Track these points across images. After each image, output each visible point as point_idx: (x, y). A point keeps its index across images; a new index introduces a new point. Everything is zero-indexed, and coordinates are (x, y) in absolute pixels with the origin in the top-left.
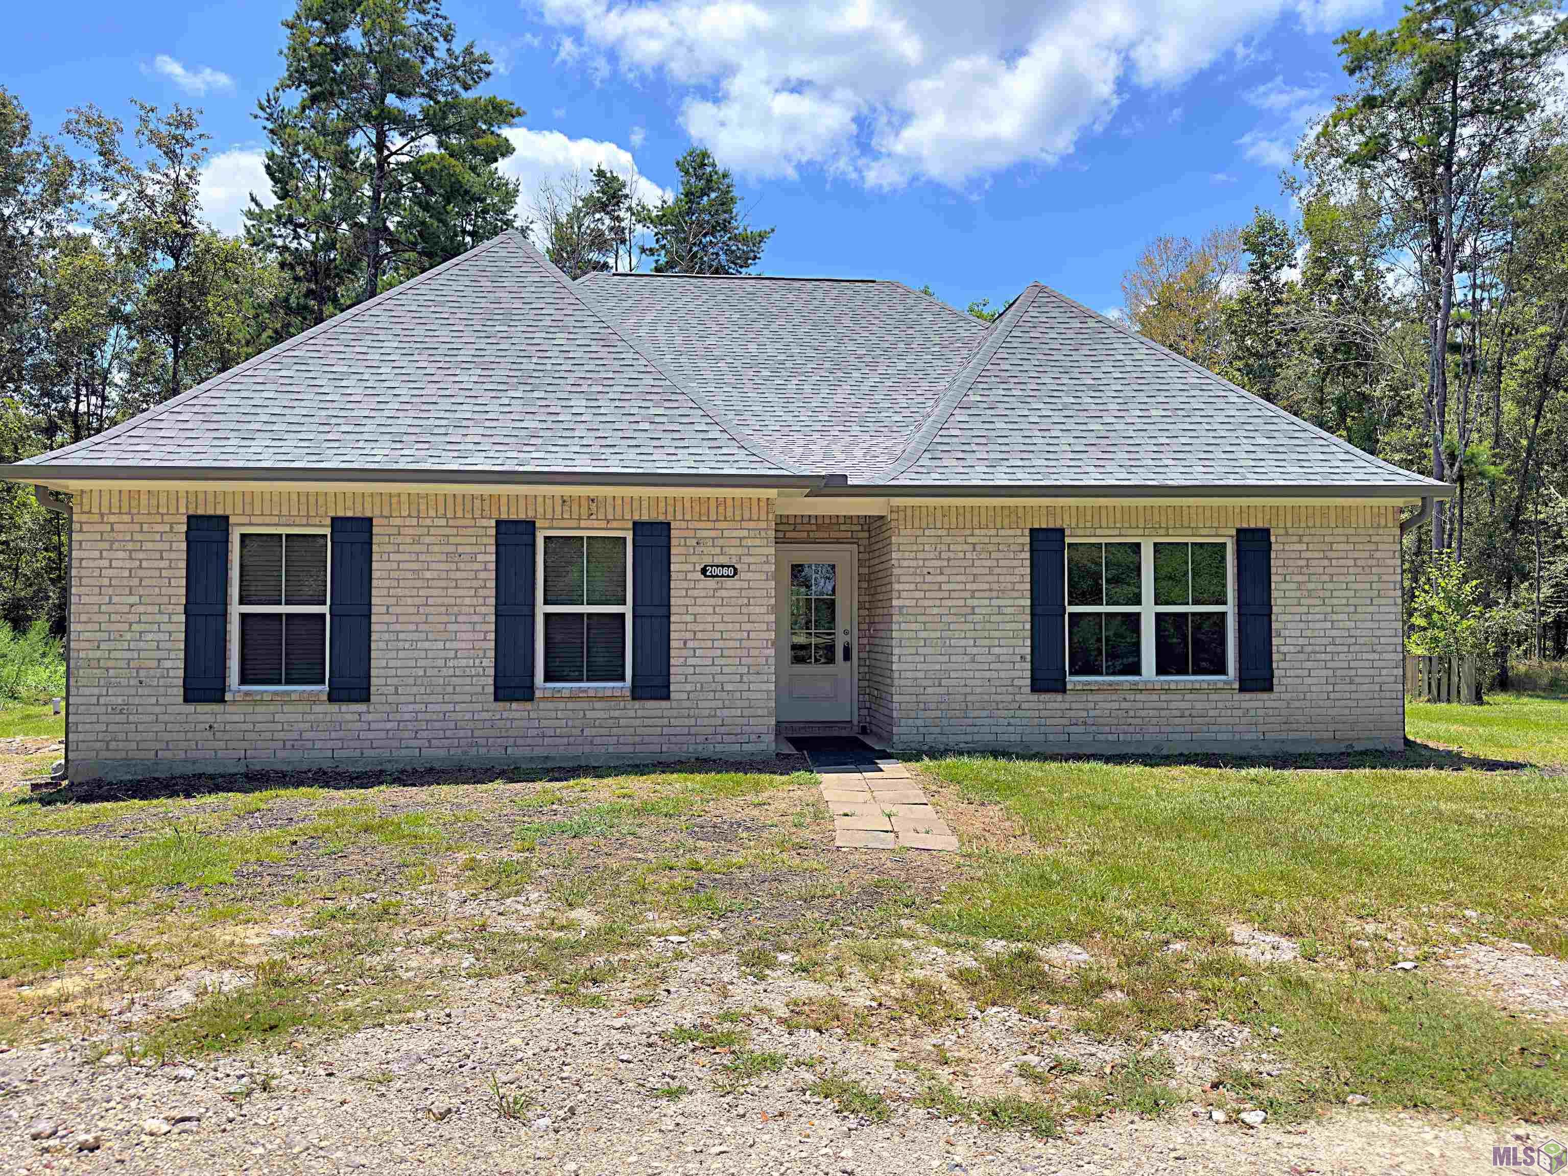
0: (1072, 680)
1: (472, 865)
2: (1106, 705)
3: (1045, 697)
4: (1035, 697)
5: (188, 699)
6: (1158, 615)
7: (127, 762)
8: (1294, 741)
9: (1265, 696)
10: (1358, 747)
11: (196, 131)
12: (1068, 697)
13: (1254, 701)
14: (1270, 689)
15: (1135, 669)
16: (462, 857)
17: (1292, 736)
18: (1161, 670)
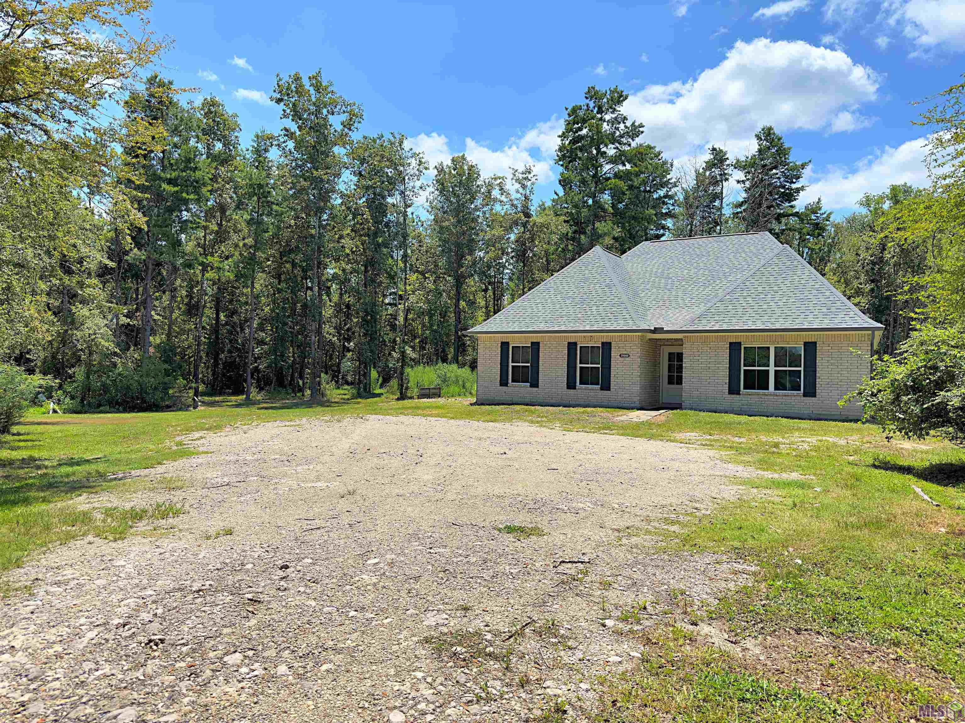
0: (743, 391)
2: (755, 399)
3: (733, 396)
4: (730, 396)
5: (500, 385)
6: (775, 371)
7: (489, 400)
8: (824, 415)
9: (813, 398)
11: (532, 175)
12: (741, 396)
13: (809, 400)
14: (815, 396)
15: (767, 388)
17: (824, 412)
18: (776, 388)
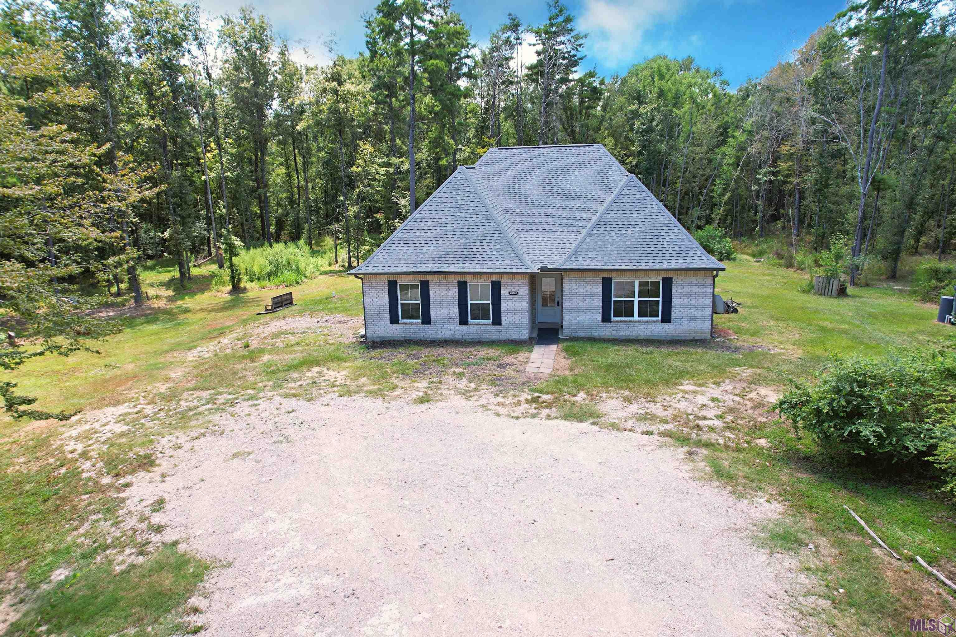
0: (613, 319)
1: (454, 372)
2: (624, 325)
3: (606, 323)
4: (603, 324)
5: (391, 323)
6: (639, 301)
7: (379, 337)
8: (676, 336)
9: (669, 324)
10: (696, 338)
12: (612, 323)
13: (666, 325)
14: (671, 322)
15: (632, 316)
16: (452, 370)
17: (676, 334)
18: (640, 316)
